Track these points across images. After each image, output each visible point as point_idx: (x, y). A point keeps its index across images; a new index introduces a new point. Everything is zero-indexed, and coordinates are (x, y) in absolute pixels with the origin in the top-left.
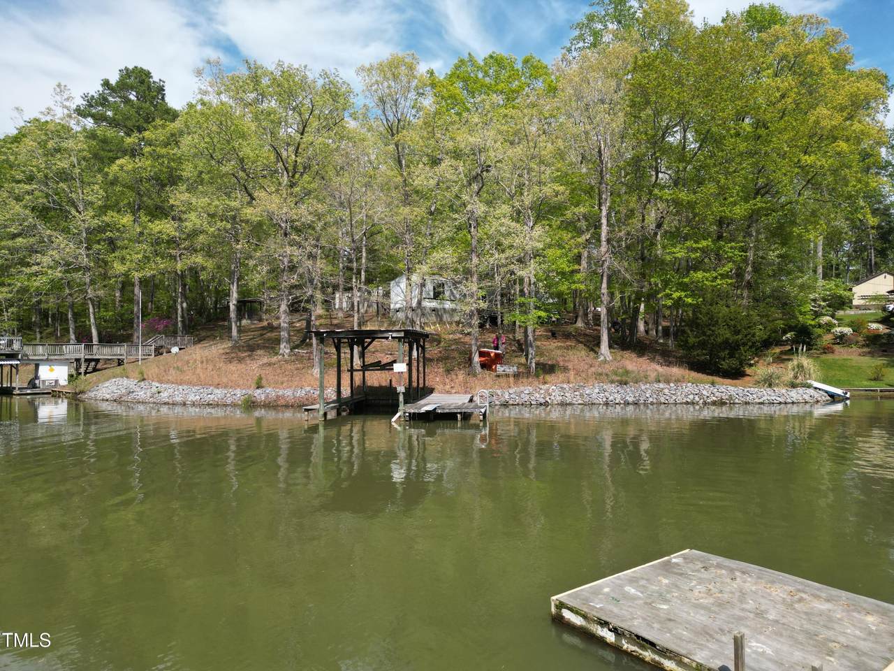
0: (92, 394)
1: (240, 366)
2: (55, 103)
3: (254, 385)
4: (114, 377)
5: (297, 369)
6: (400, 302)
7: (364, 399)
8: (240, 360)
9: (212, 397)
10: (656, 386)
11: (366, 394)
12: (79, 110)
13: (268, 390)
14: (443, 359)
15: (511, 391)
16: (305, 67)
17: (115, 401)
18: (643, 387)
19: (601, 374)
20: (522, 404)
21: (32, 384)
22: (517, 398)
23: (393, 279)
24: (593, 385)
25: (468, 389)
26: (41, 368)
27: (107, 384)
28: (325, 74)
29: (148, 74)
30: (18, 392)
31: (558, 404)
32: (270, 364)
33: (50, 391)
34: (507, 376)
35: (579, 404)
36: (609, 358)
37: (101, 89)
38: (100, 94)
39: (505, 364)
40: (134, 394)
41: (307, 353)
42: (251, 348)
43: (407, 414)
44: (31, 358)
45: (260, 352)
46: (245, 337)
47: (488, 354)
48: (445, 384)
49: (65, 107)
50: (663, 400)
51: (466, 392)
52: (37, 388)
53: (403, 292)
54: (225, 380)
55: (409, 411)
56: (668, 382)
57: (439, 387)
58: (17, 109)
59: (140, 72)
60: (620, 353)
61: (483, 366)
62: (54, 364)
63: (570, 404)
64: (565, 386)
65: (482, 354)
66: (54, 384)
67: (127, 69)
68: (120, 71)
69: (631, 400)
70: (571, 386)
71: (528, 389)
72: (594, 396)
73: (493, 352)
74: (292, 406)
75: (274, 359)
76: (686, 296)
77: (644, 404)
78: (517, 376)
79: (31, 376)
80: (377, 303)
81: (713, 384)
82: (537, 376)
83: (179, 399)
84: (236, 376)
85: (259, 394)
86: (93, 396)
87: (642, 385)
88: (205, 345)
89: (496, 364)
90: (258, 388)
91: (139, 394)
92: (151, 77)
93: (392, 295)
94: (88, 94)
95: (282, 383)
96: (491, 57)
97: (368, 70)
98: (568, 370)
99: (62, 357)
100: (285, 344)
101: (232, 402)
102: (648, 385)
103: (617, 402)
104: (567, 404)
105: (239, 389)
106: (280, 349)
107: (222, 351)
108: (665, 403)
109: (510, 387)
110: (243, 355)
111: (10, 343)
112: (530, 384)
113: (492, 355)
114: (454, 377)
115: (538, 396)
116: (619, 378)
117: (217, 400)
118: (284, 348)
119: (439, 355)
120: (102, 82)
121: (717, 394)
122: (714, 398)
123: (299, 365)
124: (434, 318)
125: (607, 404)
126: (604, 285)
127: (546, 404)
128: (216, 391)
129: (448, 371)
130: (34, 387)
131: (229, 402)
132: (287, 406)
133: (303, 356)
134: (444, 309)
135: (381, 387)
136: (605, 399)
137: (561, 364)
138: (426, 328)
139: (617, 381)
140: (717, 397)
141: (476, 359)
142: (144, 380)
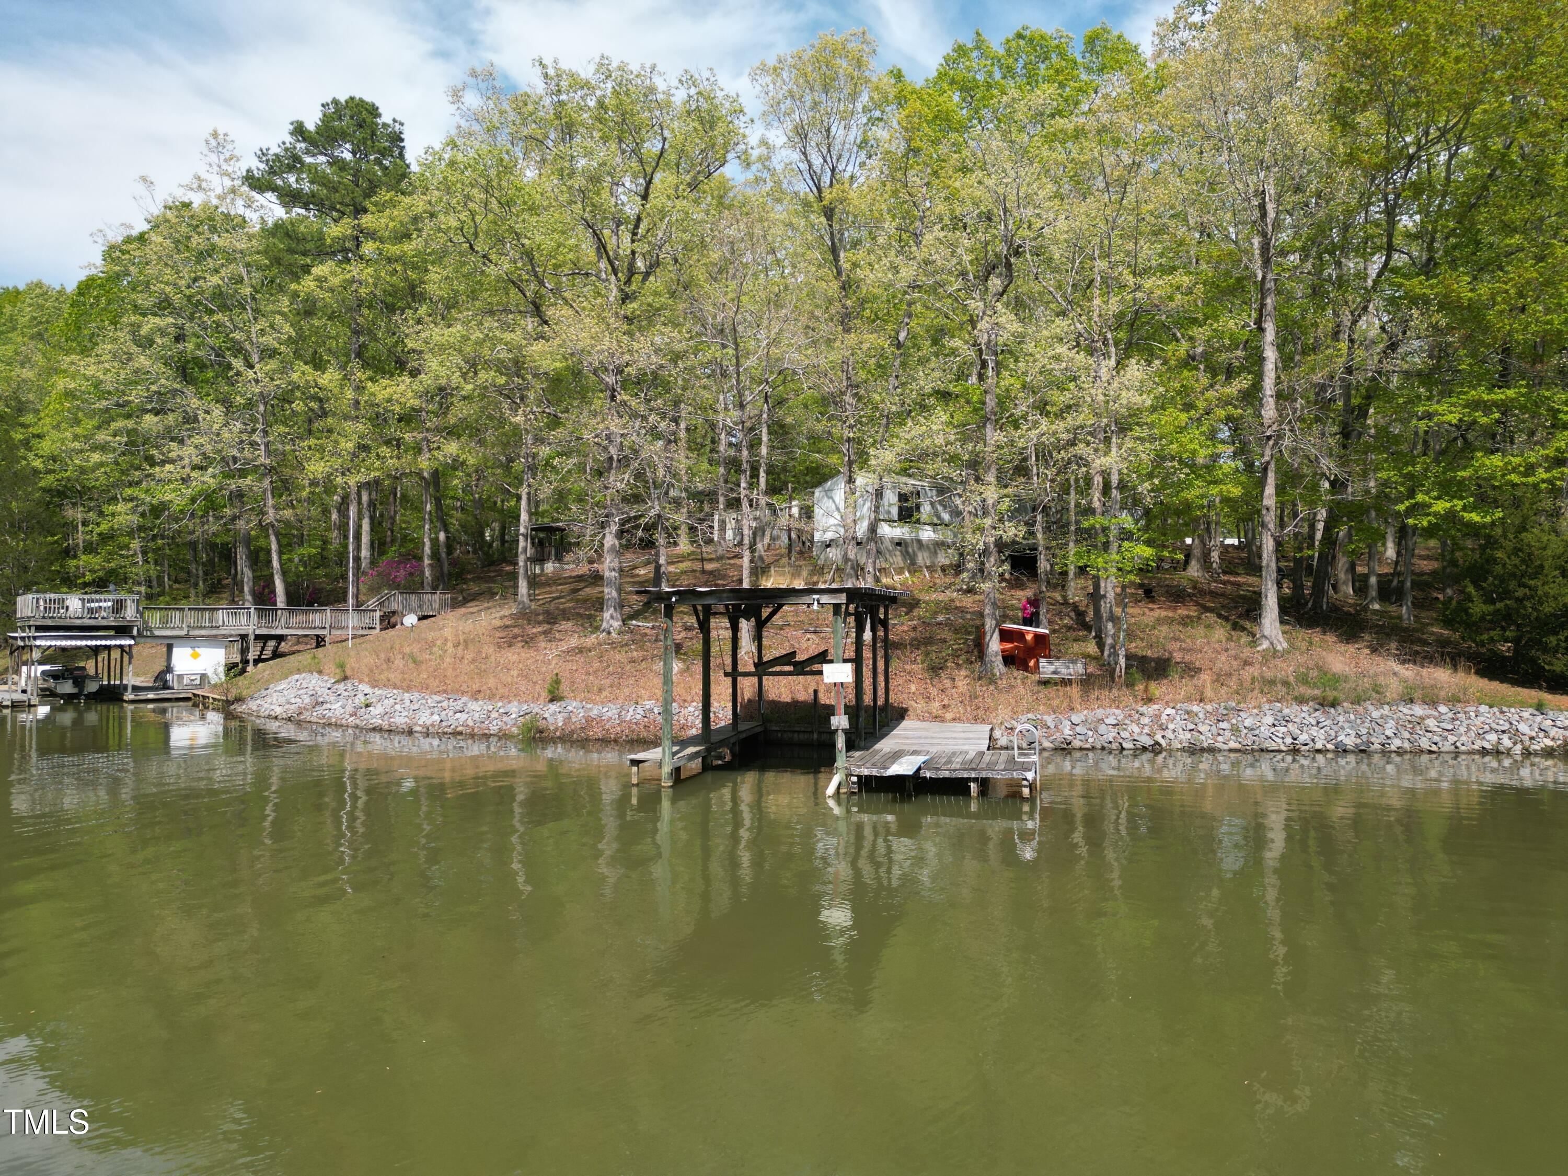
0: (253, 705)
1: (525, 654)
2: (207, 167)
3: (545, 695)
4: (299, 671)
5: (632, 661)
6: (834, 528)
7: (759, 729)
8: (529, 641)
9: (462, 717)
10: (1405, 711)
11: (765, 720)
12: (253, 177)
13: (572, 705)
14: (923, 642)
15: (1076, 719)
16: (653, 68)
17: (289, 719)
18: (1376, 714)
19: (1272, 682)
20: (1103, 748)
21: (161, 681)
22: (1090, 733)
23: (819, 483)
24: (1259, 707)
25: (981, 712)
26: (176, 652)
27: (283, 685)
28: (689, 80)
29: (374, 111)
30: (132, 697)
31: (1183, 750)
32: (581, 650)
33: (190, 695)
34: (1066, 682)
35: (1231, 750)
36: (1282, 645)
37: (289, 139)
38: (286, 150)
39: (1058, 658)
40: (325, 706)
41: (653, 628)
42: (551, 618)
43: (855, 779)
44: (157, 633)
45: (567, 625)
46: (544, 595)
47: (1021, 635)
48: (928, 699)
49: (226, 174)
50: (1425, 744)
51: (976, 719)
52: (169, 688)
53: (838, 509)
54: (492, 682)
55: (857, 771)
56: (1432, 702)
57: (917, 706)
58: (144, 179)
59: (357, 105)
60: (1302, 634)
61: (1009, 660)
62: (199, 644)
63: (1212, 750)
64: (1195, 708)
65: (1006, 636)
66: (198, 682)
67: (335, 102)
68: (323, 105)
69: (1350, 741)
70: (1209, 708)
71: (1114, 715)
72: (1265, 731)
73: (1030, 632)
74: (615, 741)
75: (592, 640)
76: (1464, 509)
77: (1383, 752)
78: (1087, 682)
79: (160, 666)
80: (790, 530)
81: (1540, 708)
82: (1130, 685)
83: (400, 720)
84: (515, 673)
85: (554, 714)
86: (255, 708)
87: (1371, 708)
88: (471, 610)
89: (1037, 657)
90: (552, 701)
91: (333, 707)
92: (379, 115)
93: (818, 512)
94: (268, 149)
95: (600, 690)
96: (1020, 36)
97: (775, 69)
98: (1199, 670)
99: (214, 632)
100: (612, 610)
101: (500, 730)
102: (1386, 710)
103: (1319, 746)
104: (1203, 750)
105: (516, 703)
106: (602, 620)
107: (498, 623)
108: (1431, 752)
109: (1072, 709)
110: (535, 630)
111: (119, 606)
112: (1116, 703)
113: (1029, 637)
114: (948, 683)
115: (1136, 730)
116: (1317, 692)
117: (470, 723)
118: (610, 619)
119: (913, 634)
120: (291, 127)
121: (1553, 732)
122: (1549, 742)
123: (635, 654)
124: (898, 560)
125: (1295, 751)
126: (1270, 490)
127: (1156, 749)
128: (474, 706)
129: (935, 670)
130: (166, 687)
131: (494, 729)
132: (605, 742)
133: (646, 635)
134: (919, 541)
135: (795, 704)
136: (1289, 740)
137: (1178, 656)
138: (885, 580)
139: (1314, 699)
140: (1553, 739)
141: (995, 645)
142: (345, 678)
